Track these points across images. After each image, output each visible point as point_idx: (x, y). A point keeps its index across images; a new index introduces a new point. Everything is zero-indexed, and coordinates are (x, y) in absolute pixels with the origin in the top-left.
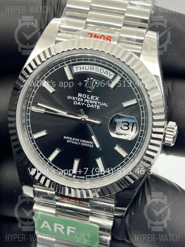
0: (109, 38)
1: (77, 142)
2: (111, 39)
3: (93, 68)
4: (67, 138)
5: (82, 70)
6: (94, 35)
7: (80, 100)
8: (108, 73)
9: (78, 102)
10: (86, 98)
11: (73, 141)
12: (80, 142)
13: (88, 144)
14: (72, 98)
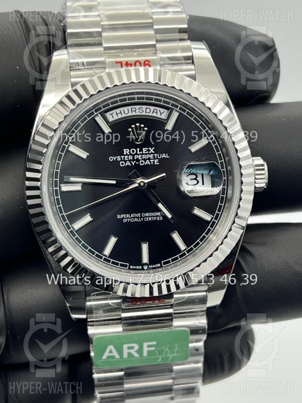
0: (147, 63)
1: (138, 217)
2: (150, 64)
3: (135, 109)
4: (122, 216)
5: (120, 116)
6: (125, 63)
7: (128, 158)
8: (158, 111)
9: (126, 161)
10: (136, 154)
11: (131, 218)
12: (142, 217)
13: (154, 216)
14: (116, 159)
